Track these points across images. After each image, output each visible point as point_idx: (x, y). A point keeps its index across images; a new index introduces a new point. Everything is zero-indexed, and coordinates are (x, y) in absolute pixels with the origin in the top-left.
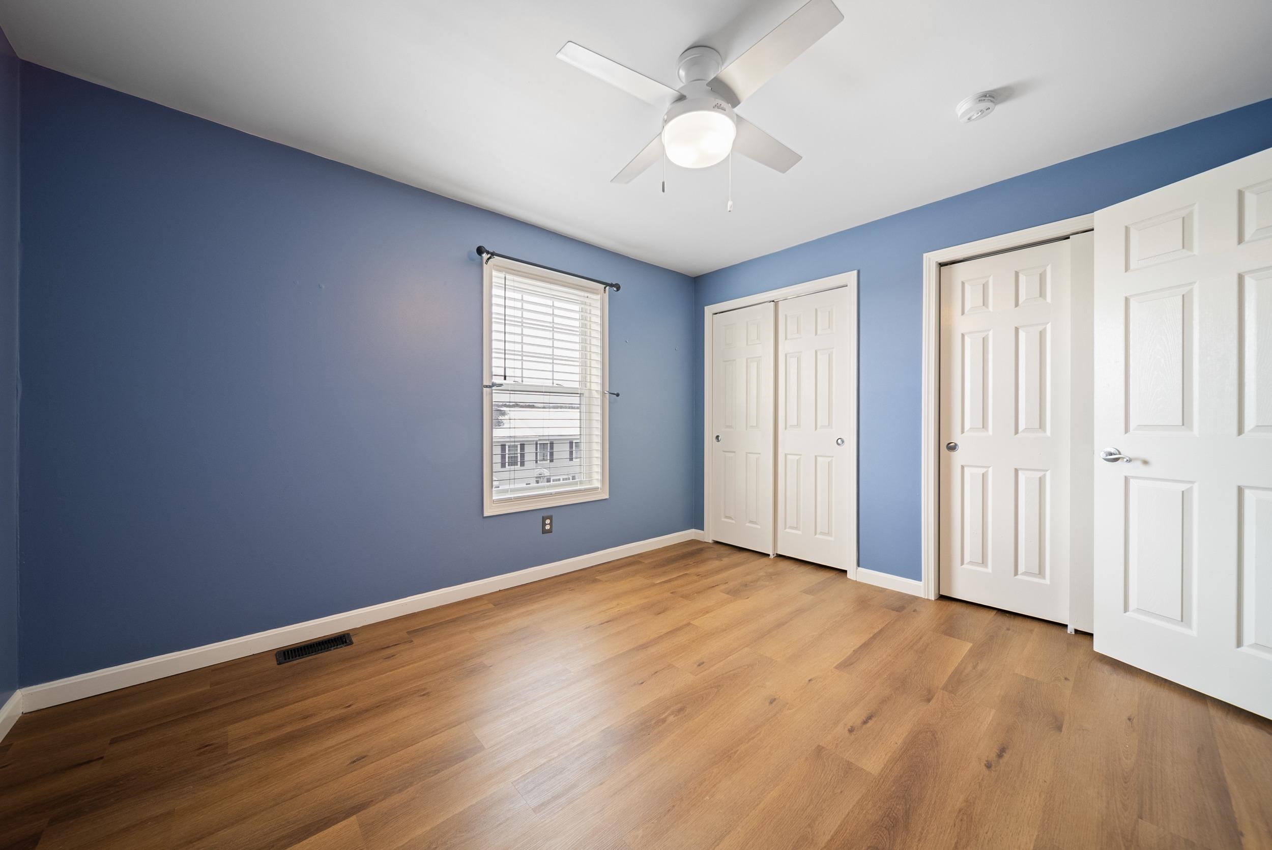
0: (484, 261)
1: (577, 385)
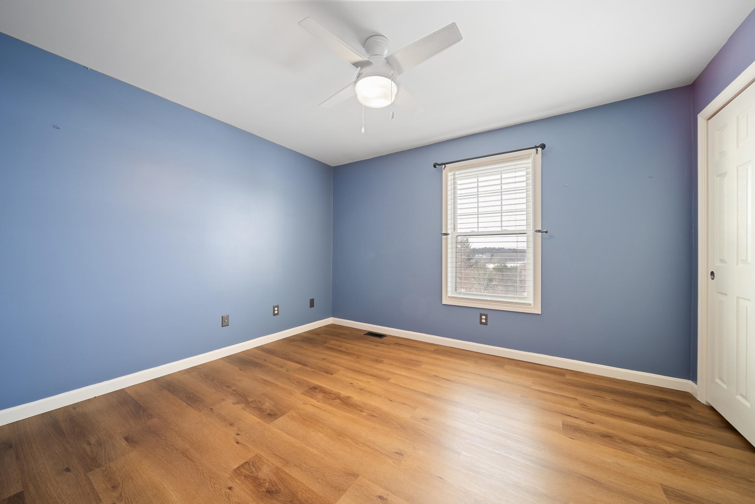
0: (443, 169)
1: (524, 228)
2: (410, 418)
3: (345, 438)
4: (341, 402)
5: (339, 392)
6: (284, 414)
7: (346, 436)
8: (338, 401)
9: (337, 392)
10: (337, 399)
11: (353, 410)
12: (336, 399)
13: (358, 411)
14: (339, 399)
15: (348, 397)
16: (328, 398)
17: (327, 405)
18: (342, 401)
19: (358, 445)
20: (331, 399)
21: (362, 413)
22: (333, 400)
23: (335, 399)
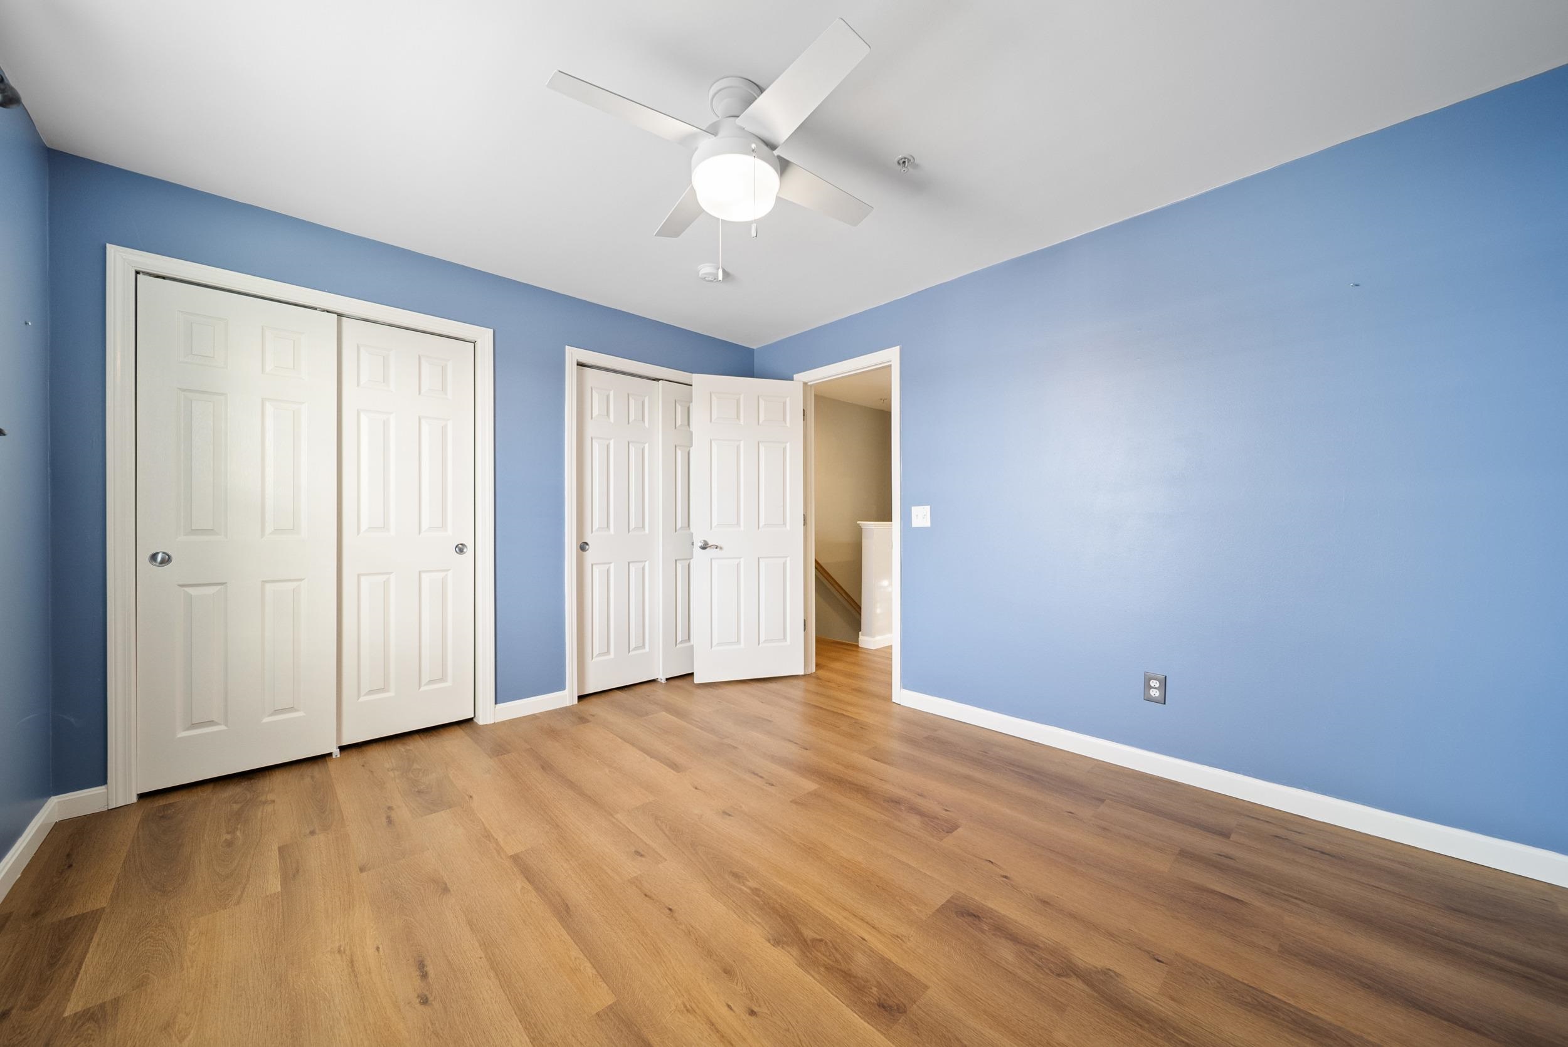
2: (666, 860)
3: (801, 843)
4: (799, 926)
5: (800, 972)
6: (938, 910)
7: (800, 846)
8: (809, 934)
9: (809, 973)
10: (809, 942)
11: (774, 897)
12: (814, 940)
13: (764, 893)
14: (805, 941)
15: (777, 942)
16: (836, 950)
17: (837, 922)
18: (798, 932)
19: (782, 832)
20: (826, 943)
21: (757, 887)
22: (821, 940)
23: (817, 940)
